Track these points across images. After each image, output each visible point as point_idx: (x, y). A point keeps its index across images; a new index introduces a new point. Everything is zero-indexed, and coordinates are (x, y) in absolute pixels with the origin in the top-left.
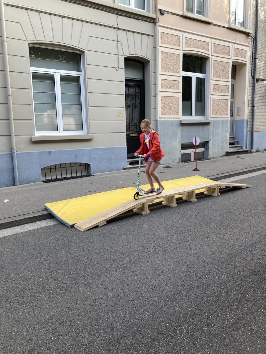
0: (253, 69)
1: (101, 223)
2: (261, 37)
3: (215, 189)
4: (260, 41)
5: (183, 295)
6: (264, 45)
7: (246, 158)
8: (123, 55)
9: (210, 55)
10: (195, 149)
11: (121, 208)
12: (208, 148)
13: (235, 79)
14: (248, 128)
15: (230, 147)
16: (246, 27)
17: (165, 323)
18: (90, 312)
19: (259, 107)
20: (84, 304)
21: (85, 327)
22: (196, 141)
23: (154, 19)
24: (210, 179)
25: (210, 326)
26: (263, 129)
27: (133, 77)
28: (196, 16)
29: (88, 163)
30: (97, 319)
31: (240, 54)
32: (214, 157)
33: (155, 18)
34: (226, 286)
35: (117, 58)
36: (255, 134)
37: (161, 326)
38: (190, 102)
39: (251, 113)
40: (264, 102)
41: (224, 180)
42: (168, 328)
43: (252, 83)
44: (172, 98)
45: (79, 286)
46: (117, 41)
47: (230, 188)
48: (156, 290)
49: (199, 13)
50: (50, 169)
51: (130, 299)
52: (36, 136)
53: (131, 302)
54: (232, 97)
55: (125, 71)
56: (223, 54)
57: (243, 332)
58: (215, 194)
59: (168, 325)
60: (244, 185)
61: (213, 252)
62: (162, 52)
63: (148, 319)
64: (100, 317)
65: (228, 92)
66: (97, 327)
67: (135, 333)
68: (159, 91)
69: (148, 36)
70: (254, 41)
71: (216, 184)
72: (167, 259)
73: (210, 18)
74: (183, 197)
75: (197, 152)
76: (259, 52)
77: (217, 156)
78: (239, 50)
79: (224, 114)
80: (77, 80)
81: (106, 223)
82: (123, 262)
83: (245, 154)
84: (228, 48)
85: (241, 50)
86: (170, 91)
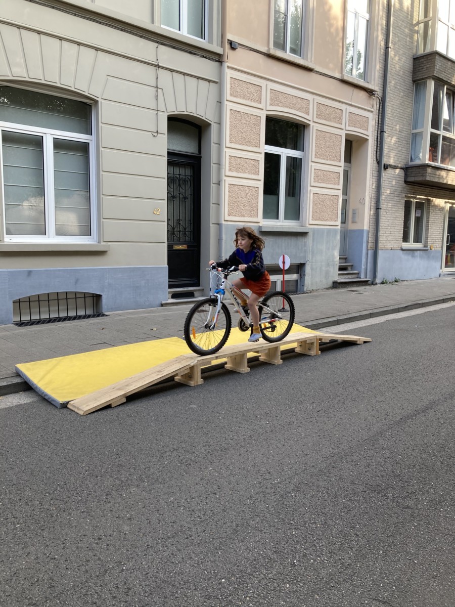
0: (378, 148)
1: (115, 400)
2: (392, 98)
3: (312, 343)
4: (390, 105)
5: (251, 527)
6: (395, 111)
7: (365, 293)
8: (165, 110)
9: (310, 121)
10: (282, 276)
11: (154, 375)
12: (304, 275)
13: (350, 163)
14: (369, 244)
15: (339, 274)
16: (368, 81)
17: (219, 577)
18: (88, 561)
19: (387, 210)
20: (78, 548)
21: (77, 589)
22: (284, 263)
23: (220, 55)
24: (306, 327)
25: (295, 581)
26: (392, 246)
27: (182, 150)
28: (288, 55)
29: (98, 293)
30: (100, 573)
31: (358, 123)
32: (313, 290)
33: (222, 53)
34: (324, 511)
35: (155, 116)
36: (381, 254)
37: (212, 583)
38: (276, 196)
39: (374, 220)
40: (396, 203)
41: (329, 329)
42: (224, 587)
43: (377, 170)
44: (247, 188)
45: (70, 514)
46: (157, 87)
47: (336, 343)
48: (207, 520)
49: (293, 51)
50: (29, 302)
51: (161, 536)
52: (5, 243)
53: (161, 541)
54: (345, 192)
55: (168, 138)
56: (331, 121)
57: (349, 590)
58: (313, 353)
59: (223, 580)
60: (359, 339)
61: (305, 453)
62: (231, 110)
63: (189, 571)
64: (106, 571)
65: (339, 183)
66: (98, 589)
67: (165, 598)
68: (225, 176)
69: (209, 82)
70: (380, 103)
71: (314, 336)
72: (227, 463)
73: (311, 61)
74: (260, 356)
75: (285, 280)
76: (387, 120)
77: (318, 288)
78: (357, 116)
79: (331, 220)
80: (83, 148)
81: (124, 400)
82: (152, 470)
83: (364, 287)
84: (340, 111)
85: (360, 117)
86: (244, 177)
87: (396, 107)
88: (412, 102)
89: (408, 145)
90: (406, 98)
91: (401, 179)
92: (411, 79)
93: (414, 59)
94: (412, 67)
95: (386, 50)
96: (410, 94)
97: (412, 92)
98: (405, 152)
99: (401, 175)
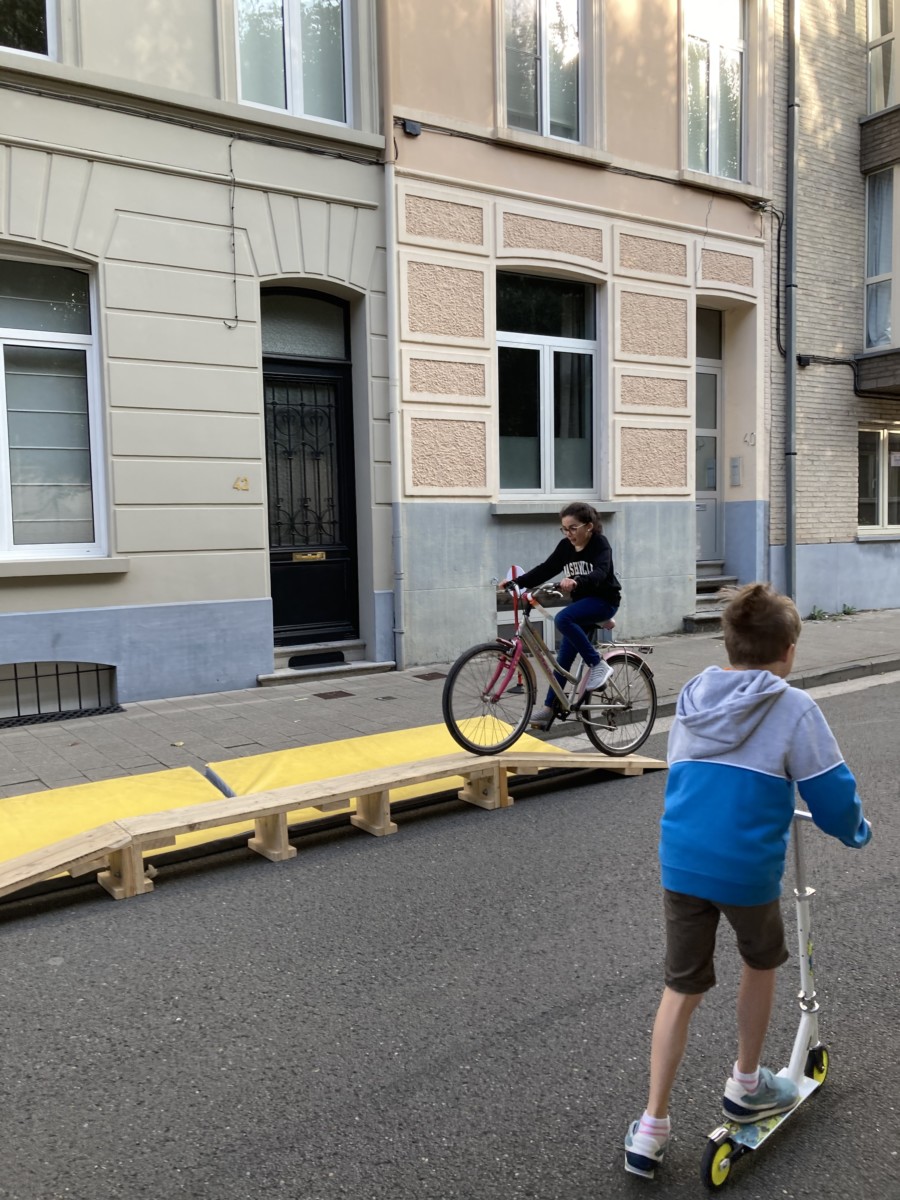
0: (782, 322)
2: (809, 211)
4: (806, 227)
6: (822, 241)
8: (253, 273)
9: (605, 273)
13: (720, 358)
14: (772, 532)
15: (699, 602)
16: (749, 181)
19: (812, 455)
23: (378, 151)
26: (833, 535)
28: (548, 140)
29: (108, 663)
31: (726, 270)
33: (382, 146)
35: (229, 287)
36: (801, 554)
38: (532, 439)
39: (781, 478)
40: (832, 438)
43: (782, 370)
44: (456, 424)
46: (232, 226)
49: (559, 130)
55: (263, 331)
56: (658, 270)
62: (410, 262)
65: (686, 402)
68: (403, 402)
69: (355, 207)
70: (780, 225)
73: (602, 149)
76: (801, 263)
77: (648, 633)
78: (724, 256)
79: (671, 483)
80: (75, 362)
84: (679, 248)
85: (730, 257)
86: (448, 401)
87: (822, 230)
88: (862, 218)
89: (860, 311)
90: (848, 209)
91: (845, 387)
92: (857, 169)
93: (862, 125)
94: (858, 143)
95: (788, 112)
96: (856, 201)
97: (862, 197)
98: (853, 326)
99: (844, 377)
